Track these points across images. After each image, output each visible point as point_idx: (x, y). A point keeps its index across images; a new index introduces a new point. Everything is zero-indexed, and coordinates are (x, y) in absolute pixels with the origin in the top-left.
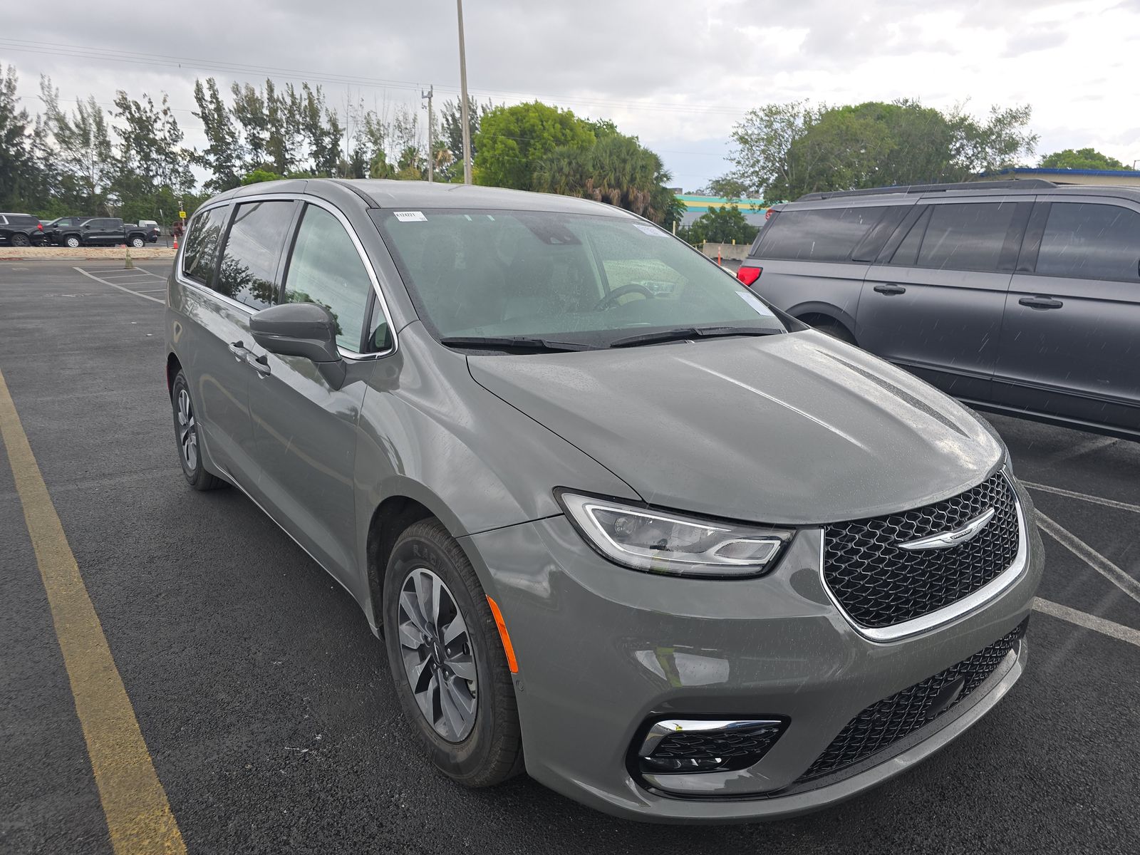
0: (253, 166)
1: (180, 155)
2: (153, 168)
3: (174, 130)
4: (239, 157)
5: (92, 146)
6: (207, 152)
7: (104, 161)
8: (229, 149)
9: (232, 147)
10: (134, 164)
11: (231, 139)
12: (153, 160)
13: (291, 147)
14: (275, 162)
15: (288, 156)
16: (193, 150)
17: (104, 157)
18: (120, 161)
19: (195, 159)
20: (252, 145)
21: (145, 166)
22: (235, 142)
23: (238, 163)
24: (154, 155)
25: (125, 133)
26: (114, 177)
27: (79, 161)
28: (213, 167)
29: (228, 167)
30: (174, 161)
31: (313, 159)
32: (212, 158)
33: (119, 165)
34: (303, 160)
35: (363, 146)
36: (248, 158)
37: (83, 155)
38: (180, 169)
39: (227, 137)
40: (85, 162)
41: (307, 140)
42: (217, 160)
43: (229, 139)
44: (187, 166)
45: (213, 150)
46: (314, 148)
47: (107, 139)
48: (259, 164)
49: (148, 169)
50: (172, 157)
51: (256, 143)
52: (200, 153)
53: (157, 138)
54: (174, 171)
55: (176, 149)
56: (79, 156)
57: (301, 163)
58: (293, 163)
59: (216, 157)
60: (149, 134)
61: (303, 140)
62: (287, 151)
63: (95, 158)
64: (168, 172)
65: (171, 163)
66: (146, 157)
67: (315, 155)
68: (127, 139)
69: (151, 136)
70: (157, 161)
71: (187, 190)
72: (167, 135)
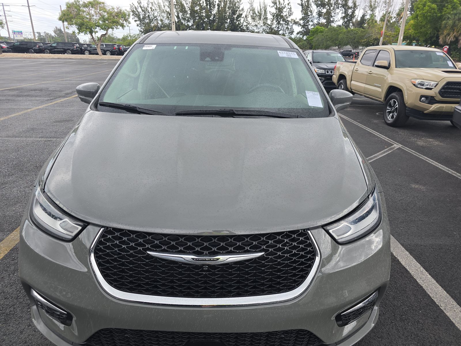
0: (317, 24)
1: (290, 22)
2: (280, 27)
3: (290, 11)
4: (312, 21)
5: (262, 20)
6: (301, 20)
7: (264, 25)
8: (309, 18)
9: (310, 17)
10: (274, 26)
11: (310, 13)
12: (281, 24)
13: (334, 15)
14: (326, 22)
15: (332, 19)
16: (295, 19)
17: (265, 24)
18: (270, 25)
19: (296, 23)
20: (318, 15)
21: (278, 27)
22: (312, 14)
23: (311, 23)
24: (281, 22)
25: (273, 14)
26: (267, 31)
27: (256, 25)
28: (301, 25)
29: (307, 25)
30: (288, 24)
31: (342, 20)
32: (302, 22)
33: (269, 27)
34: (338, 21)
35: (366, 13)
36: (315, 21)
37: (258, 23)
38: (289, 27)
39: (309, 12)
40: (259, 26)
41: (341, 12)
42: (303, 23)
43: (309, 13)
44: (292, 26)
45: (303, 19)
46: (344, 15)
47: (267, 17)
48: (319, 23)
49: (278, 28)
50: (287, 23)
51: (320, 14)
52: (298, 20)
53: (284, 15)
54: (287, 28)
55: (289, 19)
56: (257, 24)
57: (337, 22)
58: (333, 22)
59: (303, 22)
60: (281, 14)
61: (339, 12)
62: (332, 17)
63: (262, 24)
64: (285, 28)
65: (287, 25)
66: (279, 23)
67: (343, 18)
68: (273, 16)
69: (282, 14)
70: (282, 24)
71: (290, 35)
72: (287, 13)
